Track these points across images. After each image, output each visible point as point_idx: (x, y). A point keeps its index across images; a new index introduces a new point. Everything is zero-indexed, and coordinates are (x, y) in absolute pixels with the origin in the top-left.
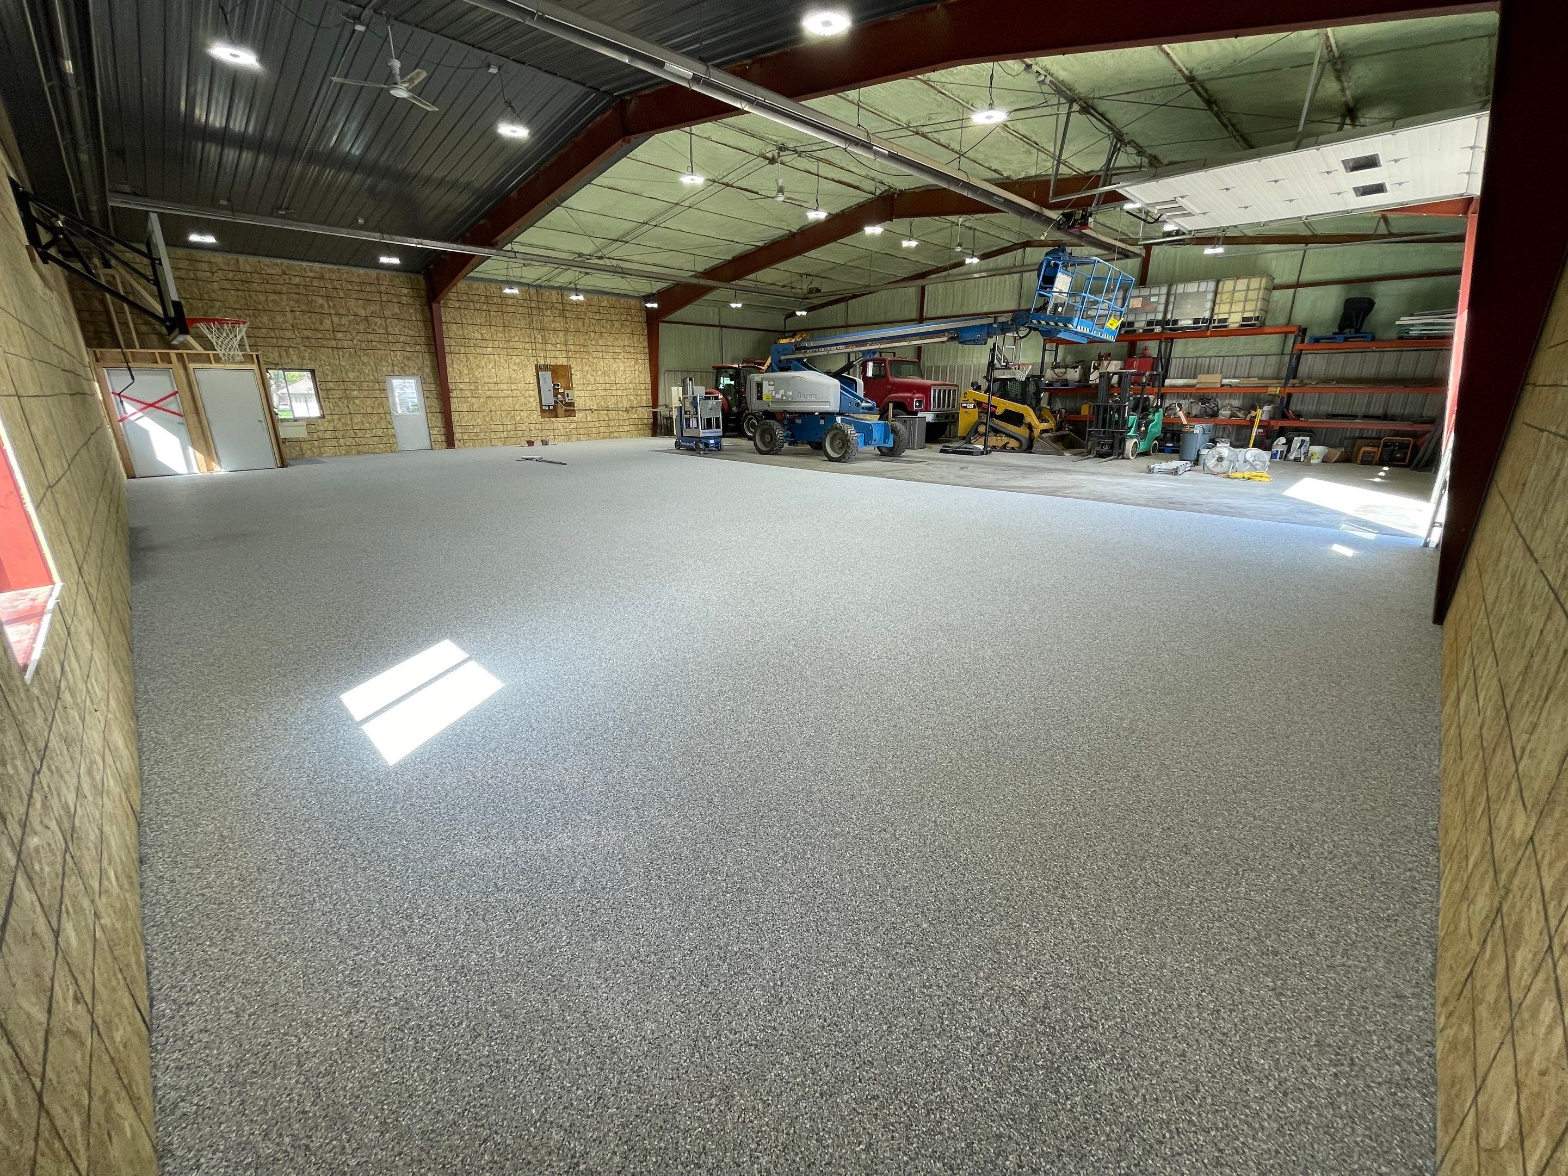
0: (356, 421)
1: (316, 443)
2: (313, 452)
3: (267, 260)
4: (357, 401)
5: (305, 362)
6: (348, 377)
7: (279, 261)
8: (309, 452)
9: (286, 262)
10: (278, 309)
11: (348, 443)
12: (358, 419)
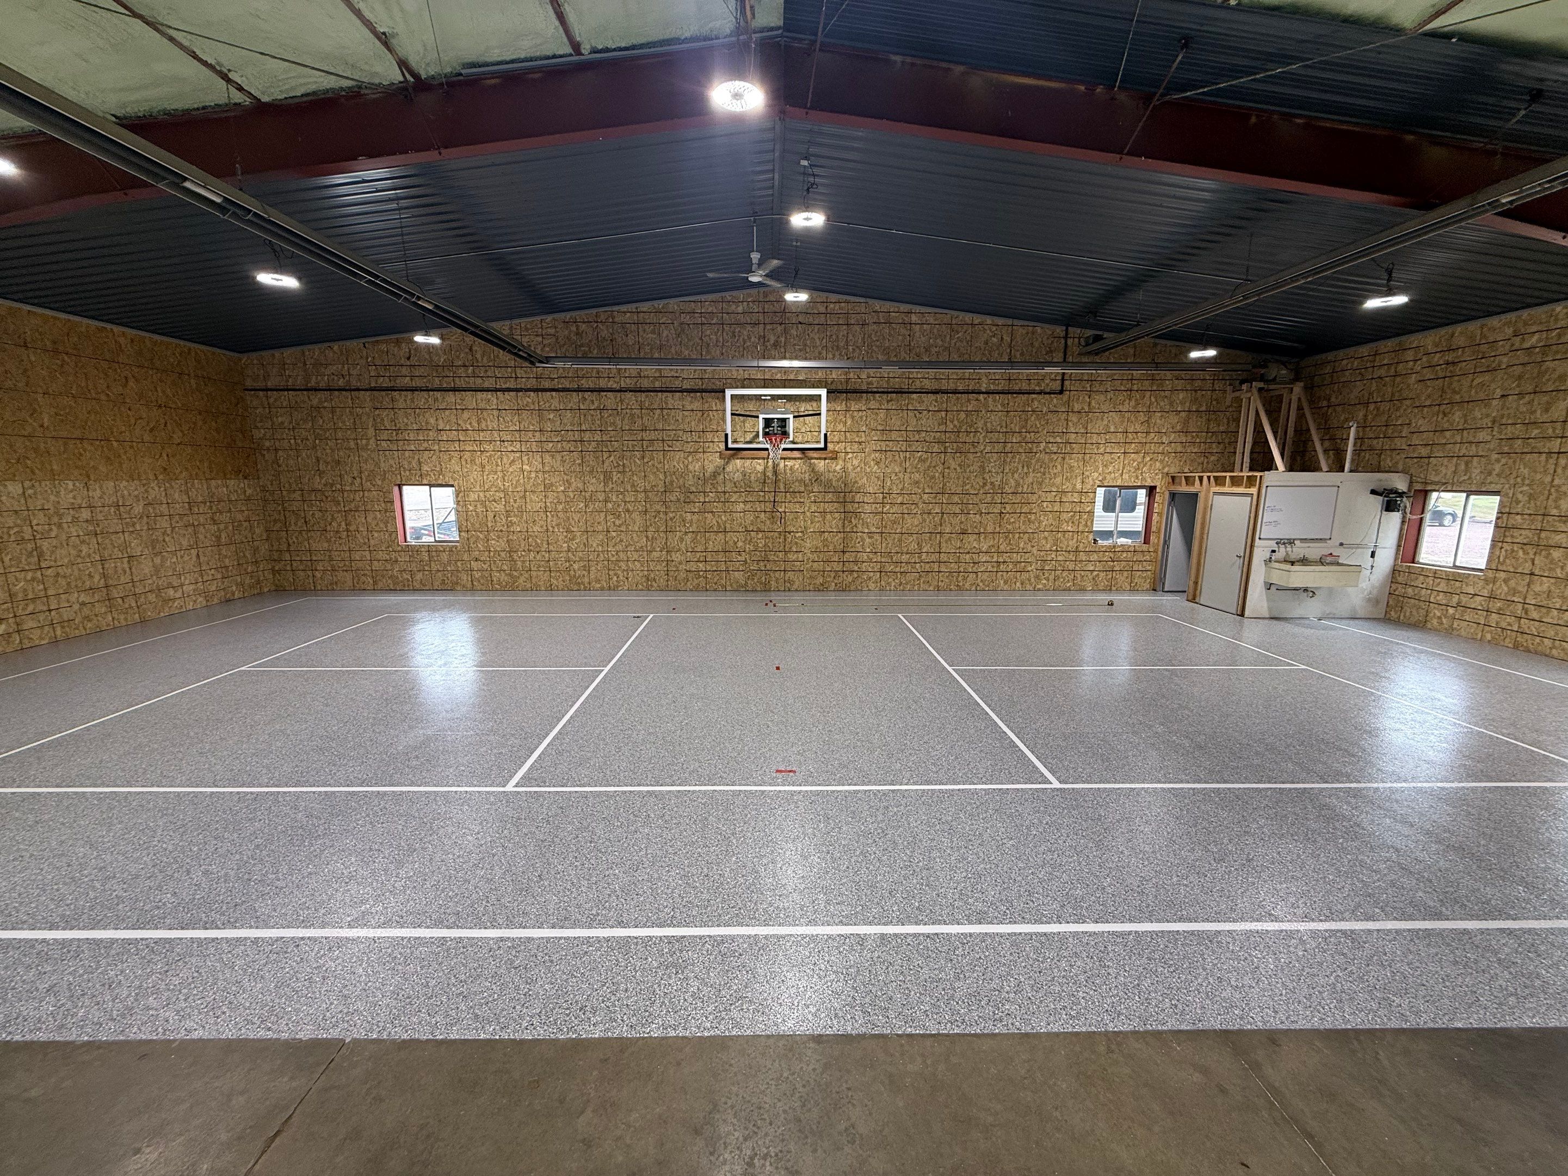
0: (1537, 588)
1: (1451, 611)
2: (1442, 623)
3: (1494, 322)
4: (1556, 554)
5: (1489, 479)
6: (1557, 507)
7: (1512, 316)
8: (1435, 622)
9: (1525, 314)
10: (1482, 396)
11: (1504, 625)
12: (1542, 586)
